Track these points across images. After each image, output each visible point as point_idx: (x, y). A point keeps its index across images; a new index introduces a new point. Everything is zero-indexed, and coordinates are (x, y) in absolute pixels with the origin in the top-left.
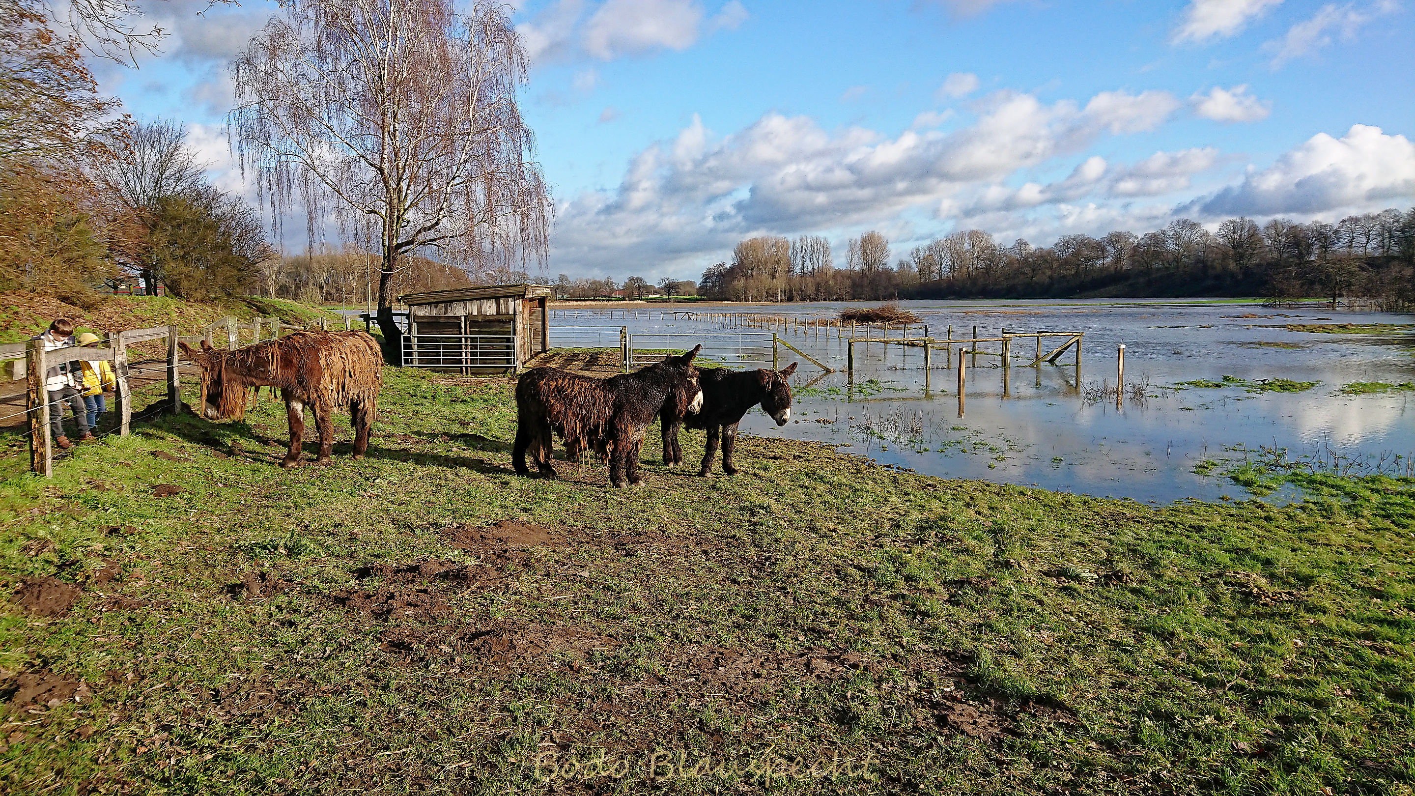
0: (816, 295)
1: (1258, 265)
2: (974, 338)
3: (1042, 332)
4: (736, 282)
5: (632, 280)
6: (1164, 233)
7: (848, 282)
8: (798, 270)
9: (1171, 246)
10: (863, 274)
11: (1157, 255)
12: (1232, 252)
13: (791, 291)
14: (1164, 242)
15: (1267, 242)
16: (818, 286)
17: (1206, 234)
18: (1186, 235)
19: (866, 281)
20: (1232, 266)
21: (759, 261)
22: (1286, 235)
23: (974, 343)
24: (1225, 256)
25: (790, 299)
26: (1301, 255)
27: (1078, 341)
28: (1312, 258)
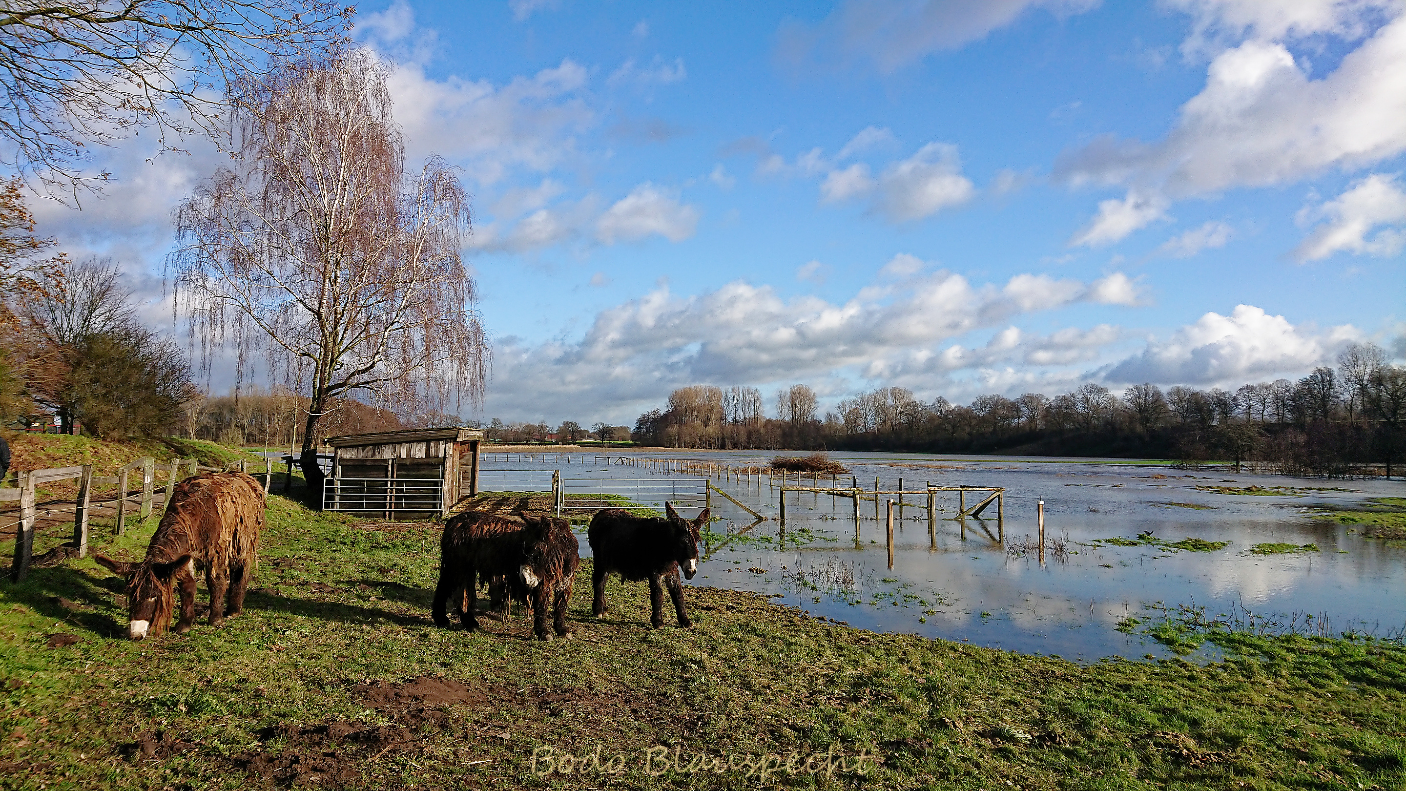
0: (748, 443)
1: (1164, 429)
2: (901, 490)
3: (965, 487)
4: (670, 429)
5: (566, 424)
6: (1073, 395)
7: (778, 432)
8: (730, 419)
9: (1080, 408)
10: (793, 424)
11: (1068, 416)
12: (1138, 416)
13: (723, 439)
14: (1074, 404)
15: (1171, 407)
16: (749, 435)
17: (1113, 399)
18: (1094, 398)
19: (795, 431)
20: (1139, 428)
21: (693, 409)
22: (1189, 401)
23: (901, 495)
24: (1132, 418)
25: (723, 447)
26: (1203, 421)
27: (999, 495)
28: (1214, 423)
